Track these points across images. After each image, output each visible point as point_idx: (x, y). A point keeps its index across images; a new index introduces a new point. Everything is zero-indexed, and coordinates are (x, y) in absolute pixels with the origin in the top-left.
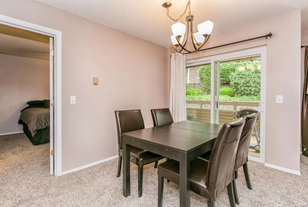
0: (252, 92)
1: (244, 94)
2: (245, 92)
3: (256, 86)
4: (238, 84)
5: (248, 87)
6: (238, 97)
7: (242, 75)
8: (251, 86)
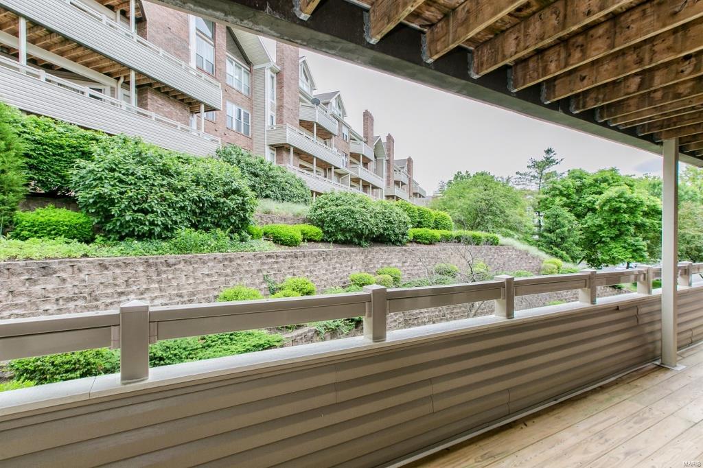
0: (157, 230)
1: (131, 235)
2: (136, 229)
3: (166, 214)
4: (112, 202)
5: (145, 212)
6: (109, 242)
7: (124, 174)
8: (153, 212)
